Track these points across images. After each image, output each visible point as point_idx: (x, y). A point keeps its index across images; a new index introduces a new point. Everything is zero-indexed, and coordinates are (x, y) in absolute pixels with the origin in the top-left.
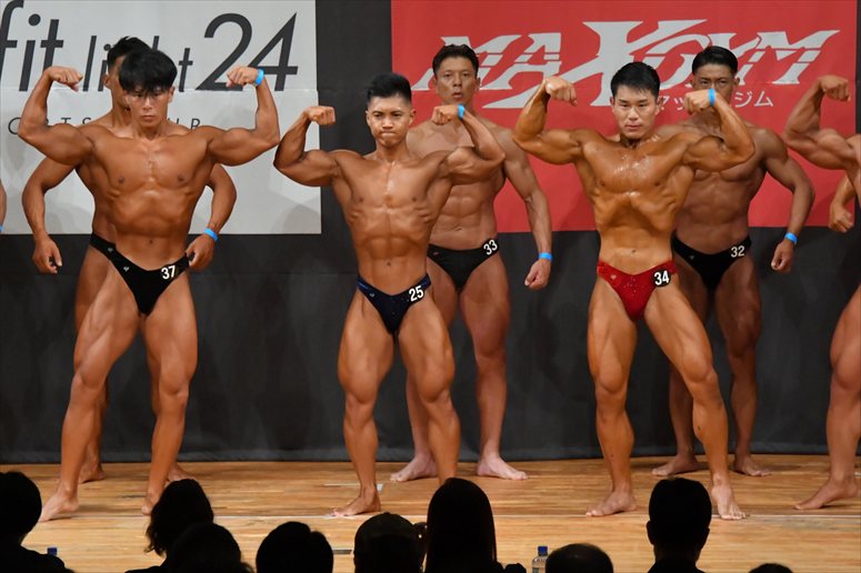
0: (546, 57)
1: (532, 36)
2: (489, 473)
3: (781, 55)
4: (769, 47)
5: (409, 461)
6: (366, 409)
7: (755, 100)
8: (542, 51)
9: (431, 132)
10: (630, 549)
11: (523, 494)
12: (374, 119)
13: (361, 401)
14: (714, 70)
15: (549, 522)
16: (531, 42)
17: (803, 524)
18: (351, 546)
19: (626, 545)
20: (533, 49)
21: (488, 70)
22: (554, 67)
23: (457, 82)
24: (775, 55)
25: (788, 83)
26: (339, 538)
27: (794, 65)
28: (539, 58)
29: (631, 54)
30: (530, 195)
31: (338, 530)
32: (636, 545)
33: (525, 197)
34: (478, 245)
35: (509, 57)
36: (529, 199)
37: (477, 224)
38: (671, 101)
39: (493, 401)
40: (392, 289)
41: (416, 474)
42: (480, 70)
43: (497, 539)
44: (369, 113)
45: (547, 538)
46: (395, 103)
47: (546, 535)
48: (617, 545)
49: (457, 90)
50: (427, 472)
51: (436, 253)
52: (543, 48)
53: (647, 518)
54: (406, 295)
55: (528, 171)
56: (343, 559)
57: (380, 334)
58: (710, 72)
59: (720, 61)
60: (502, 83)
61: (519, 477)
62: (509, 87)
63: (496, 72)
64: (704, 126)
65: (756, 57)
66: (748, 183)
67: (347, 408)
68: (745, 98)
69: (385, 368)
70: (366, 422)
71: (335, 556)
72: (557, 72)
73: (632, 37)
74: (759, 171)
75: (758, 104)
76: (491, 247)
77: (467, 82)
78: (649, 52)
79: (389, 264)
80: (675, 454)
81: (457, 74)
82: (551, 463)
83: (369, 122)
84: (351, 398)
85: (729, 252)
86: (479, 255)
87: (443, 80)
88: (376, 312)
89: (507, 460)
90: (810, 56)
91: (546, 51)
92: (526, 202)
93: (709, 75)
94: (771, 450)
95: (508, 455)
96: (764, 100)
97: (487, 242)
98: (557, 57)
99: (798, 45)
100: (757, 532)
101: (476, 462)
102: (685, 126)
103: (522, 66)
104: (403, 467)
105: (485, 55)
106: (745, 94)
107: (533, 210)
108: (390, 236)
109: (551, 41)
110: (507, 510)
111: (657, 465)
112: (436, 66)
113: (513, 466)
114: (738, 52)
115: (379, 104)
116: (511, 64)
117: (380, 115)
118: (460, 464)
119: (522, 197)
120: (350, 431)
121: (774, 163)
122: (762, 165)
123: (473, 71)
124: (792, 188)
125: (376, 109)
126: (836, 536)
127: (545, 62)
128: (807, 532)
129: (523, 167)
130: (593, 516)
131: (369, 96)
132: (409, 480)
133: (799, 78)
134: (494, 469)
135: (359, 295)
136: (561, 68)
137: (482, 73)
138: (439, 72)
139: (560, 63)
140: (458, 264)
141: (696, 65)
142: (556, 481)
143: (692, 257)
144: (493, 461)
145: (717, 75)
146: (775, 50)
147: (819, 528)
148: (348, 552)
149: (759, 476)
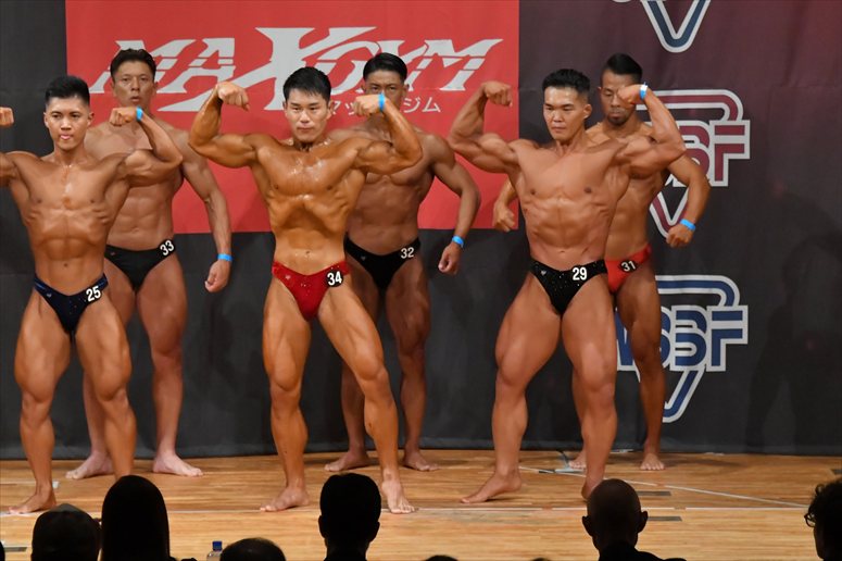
0: (220, 62)
1: (205, 41)
2: (165, 470)
3: (447, 63)
4: (436, 54)
5: (85, 458)
6: (42, 408)
7: (423, 105)
8: (216, 56)
9: (109, 133)
10: (303, 543)
11: (199, 490)
12: (52, 120)
13: (38, 400)
14: (384, 76)
15: (224, 518)
16: (205, 46)
17: (469, 517)
18: (28, 543)
19: (300, 539)
20: (207, 53)
21: (163, 73)
22: (227, 71)
23: (135, 86)
24: (441, 62)
25: (454, 89)
26: (14, 536)
27: (460, 72)
28: (213, 62)
29: (303, 60)
30: (209, 196)
31: (14, 527)
32: (309, 539)
33: (205, 198)
34: (155, 246)
35: (184, 60)
36: (208, 200)
37: (155, 225)
38: (342, 106)
39: (170, 400)
40: (69, 290)
41: (92, 472)
42: (157, 73)
43: (171, 535)
44: (47, 114)
45: (222, 533)
46: (74, 104)
47: (220, 530)
48: (291, 539)
49: (135, 94)
50: (104, 470)
51: (113, 254)
52: (217, 52)
53: (318, 513)
54: (83, 295)
55: (206, 172)
56: (18, 556)
57: (58, 334)
58: (380, 78)
59: (390, 68)
60: (176, 87)
61: (195, 474)
62: (184, 91)
63: (171, 76)
64: (375, 131)
65: (424, 64)
66: (417, 187)
67: (24, 407)
68: (414, 104)
69: (62, 367)
70: (43, 420)
71: (7, 554)
72: (231, 76)
73: (304, 43)
74: (427, 176)
75: (426, 110)
76: (168, 247)
77: (145, 86)
78: (320, 58)
79: (66, 265)
80: (346, 450)
81: (135, 79)
82: (225, 459)
83: (47, 124)
84: (27, 397)
85: (399, 253)
86: (155, 256)
87: (121, 84)
88: (52, 312)
89: (182, 457)
90: (475, 64)
91: (220, 55)
92: (206, 203)
93: (380, 82)
94: (439, 445)
95: (183, 452)
96: (431, 106)
97: (164, 243)
98: (231, 61)
99: (463, 53)
100: (425, 525)
101: (152, 459)
102: (356, 130)
103: (196, 70)
104: (79, 465)
105: (160, 58)
106: (414, 100)
107: (212, 211)
108: (68, 238)
109: (225, 46)
110: (182, 507)
111: (329, 461)
112: (113, 70)
113: (190, 464)
114: (407, 59)
115: (57, 104)
116: (186, 68)
117: (58, 115)
118: (136, 461)
119: (203, 199)
120: (26, 430)
121: (442, 168)
122: (431, 170)
123: (151, 76)
124: (459, 192)
125: (54, 109)
126: (502, 529)
127: (218, 67)
128: (471, 525)
129: (201, 169)
130: (267, 511)
131: (48, 97)
132: (85, 477)
133: (465, 85)
134: (170, 465)
135: (36, 296)
136: (235, 72)
137: (159, 77)
138: (117, 76)
139: (234, 68)
140: (135, 264)
141: (367, 71)
142: (232, 477)
143: (364, 258)
144: (169, 459)
145: (387, 81)
146: (441, 58)
147: (485, 521)
148: (23, 549)
149: (428, 470)
